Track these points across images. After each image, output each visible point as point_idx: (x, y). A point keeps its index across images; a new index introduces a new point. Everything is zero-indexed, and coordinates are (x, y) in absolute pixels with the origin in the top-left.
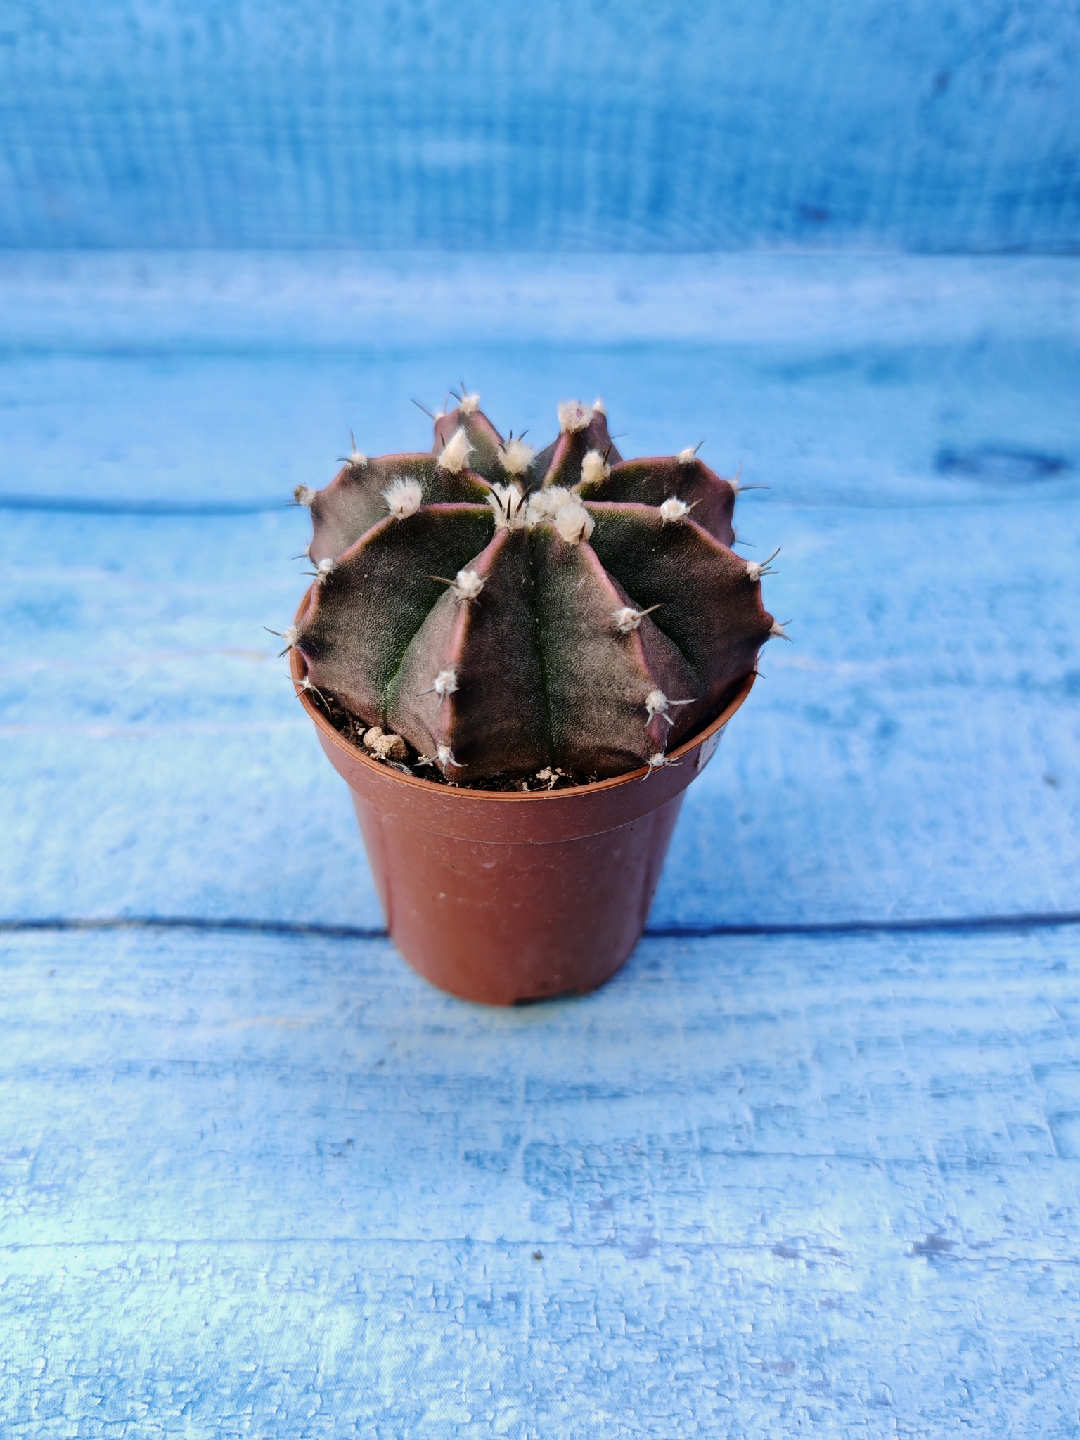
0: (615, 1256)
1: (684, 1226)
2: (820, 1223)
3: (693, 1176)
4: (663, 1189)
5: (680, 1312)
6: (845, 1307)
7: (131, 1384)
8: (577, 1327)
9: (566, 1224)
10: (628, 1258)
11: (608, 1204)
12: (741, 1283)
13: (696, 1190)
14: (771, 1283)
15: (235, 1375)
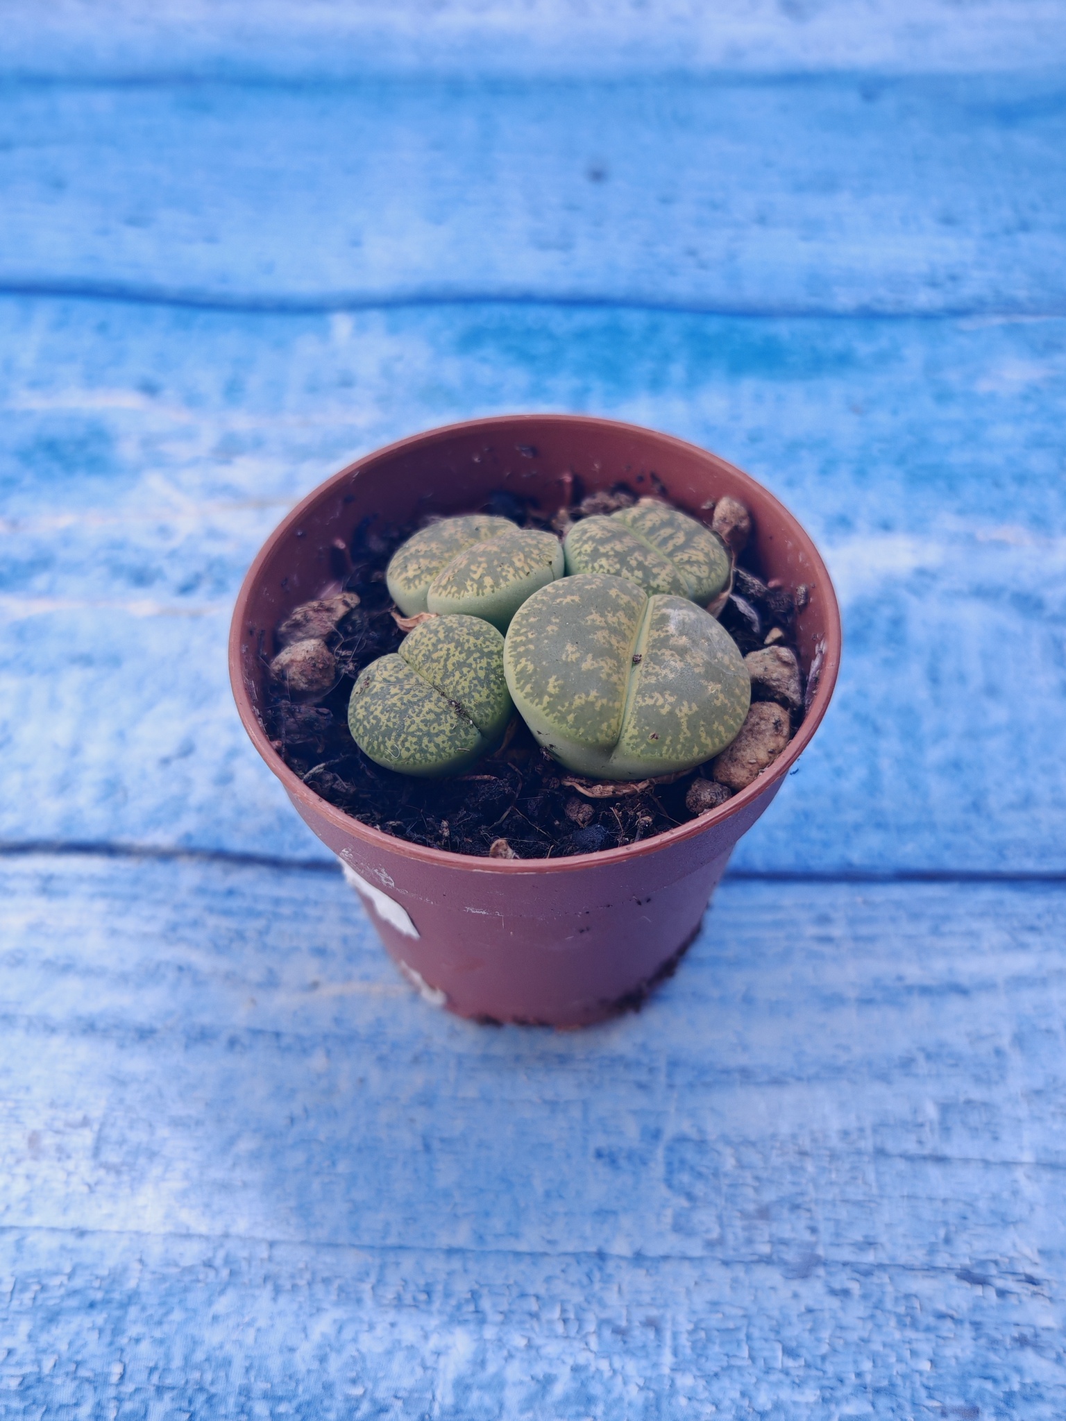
0: (772, 1276)
1: (852, 1242)
2: (1014, 1245)
3: (865, 1183)
4: (829, 1197)
5: (847, 1344)
6: (1041, 1344)
7: (224, 1400)
8: (726, 1358)
9: (714, 1235)
10: (787, 1278)
11: (764, 1213)
12: (918, 1311)
13: (867, 1199)
14: (954, 1313)
15: (340, 1397)
